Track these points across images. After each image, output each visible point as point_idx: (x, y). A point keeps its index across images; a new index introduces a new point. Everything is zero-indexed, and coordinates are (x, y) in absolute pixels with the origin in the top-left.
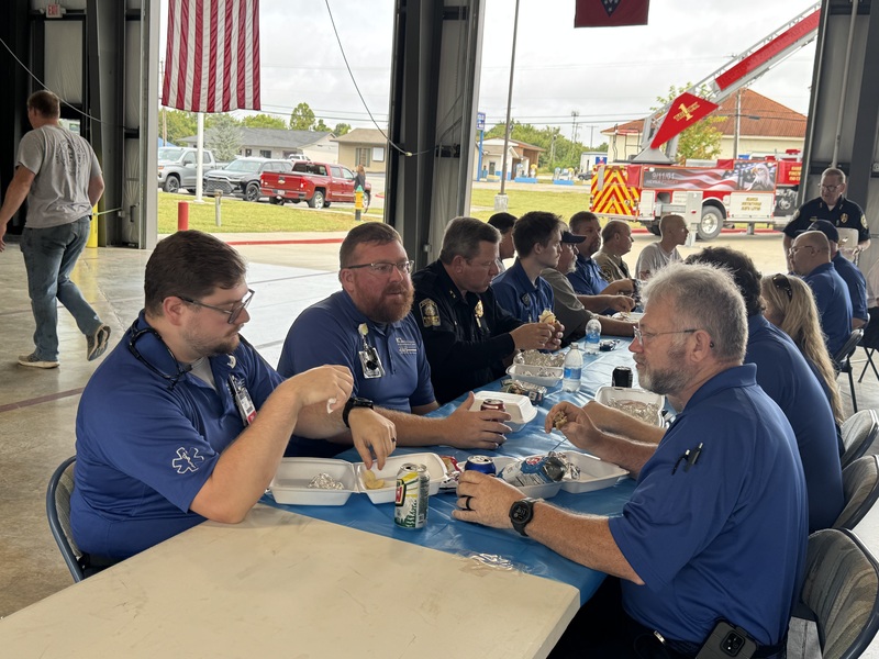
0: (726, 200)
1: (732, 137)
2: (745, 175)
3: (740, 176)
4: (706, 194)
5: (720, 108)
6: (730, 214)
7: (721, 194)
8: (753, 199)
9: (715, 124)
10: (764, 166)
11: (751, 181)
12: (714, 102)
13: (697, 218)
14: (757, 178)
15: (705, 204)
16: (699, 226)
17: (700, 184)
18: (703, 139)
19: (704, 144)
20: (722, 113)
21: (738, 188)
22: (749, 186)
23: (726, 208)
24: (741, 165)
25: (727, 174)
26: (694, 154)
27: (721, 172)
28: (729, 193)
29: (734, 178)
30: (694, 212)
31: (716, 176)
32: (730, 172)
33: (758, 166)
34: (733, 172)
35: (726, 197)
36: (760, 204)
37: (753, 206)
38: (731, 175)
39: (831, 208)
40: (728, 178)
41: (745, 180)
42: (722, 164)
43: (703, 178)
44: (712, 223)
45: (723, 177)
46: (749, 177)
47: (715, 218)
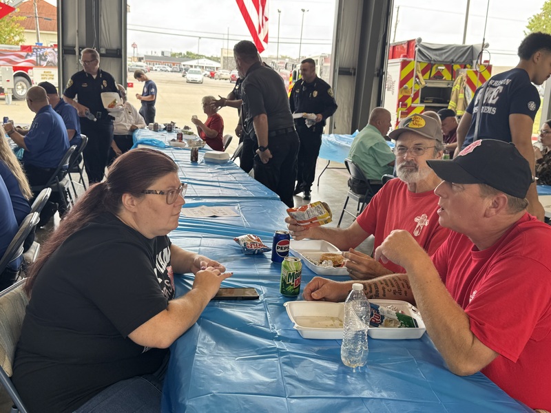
0: (30, 73)
1: (35, 31)
2: (40, 56)
3: (37, 57)
4: (15, 69)
5: (17, 10)
6: (34, 82)
7: (26, 69)
8: (48, 72)
9: (18, 22)
10: (53, 51)
11: (45, 60)
12: (12, 6)
13: (11, 85)
14: (49, 59)
15: (15, 76)
16: (13, 90)
17: (10, 61)
18: (11, 31)
19: (12, 35)
20: (21, 14)
21: (37, 65)
22: (44, 63)
23: (31, 78)
24: (37, 49)
25: (28, 55)
26: (7, 41)
27: (24, 54)
28: (31, 68)
29: (34, 58)
30: (8, 81)
31: (21, 57)
32: (30, 54)
33: (48, 50)
34: (32, 54)
35: (29, 71)
36: (53, 76)
37: (48, 77)
38: (31, 56)
39: (95, 77)
40: (29, 58)
41: (41, 59)
42: (24, 48)
43: (12, 58)
44: (23, 88)
45: (26, 57)
46: (43, 58)
47: (24, 85)
